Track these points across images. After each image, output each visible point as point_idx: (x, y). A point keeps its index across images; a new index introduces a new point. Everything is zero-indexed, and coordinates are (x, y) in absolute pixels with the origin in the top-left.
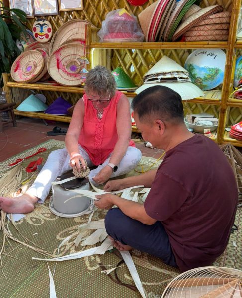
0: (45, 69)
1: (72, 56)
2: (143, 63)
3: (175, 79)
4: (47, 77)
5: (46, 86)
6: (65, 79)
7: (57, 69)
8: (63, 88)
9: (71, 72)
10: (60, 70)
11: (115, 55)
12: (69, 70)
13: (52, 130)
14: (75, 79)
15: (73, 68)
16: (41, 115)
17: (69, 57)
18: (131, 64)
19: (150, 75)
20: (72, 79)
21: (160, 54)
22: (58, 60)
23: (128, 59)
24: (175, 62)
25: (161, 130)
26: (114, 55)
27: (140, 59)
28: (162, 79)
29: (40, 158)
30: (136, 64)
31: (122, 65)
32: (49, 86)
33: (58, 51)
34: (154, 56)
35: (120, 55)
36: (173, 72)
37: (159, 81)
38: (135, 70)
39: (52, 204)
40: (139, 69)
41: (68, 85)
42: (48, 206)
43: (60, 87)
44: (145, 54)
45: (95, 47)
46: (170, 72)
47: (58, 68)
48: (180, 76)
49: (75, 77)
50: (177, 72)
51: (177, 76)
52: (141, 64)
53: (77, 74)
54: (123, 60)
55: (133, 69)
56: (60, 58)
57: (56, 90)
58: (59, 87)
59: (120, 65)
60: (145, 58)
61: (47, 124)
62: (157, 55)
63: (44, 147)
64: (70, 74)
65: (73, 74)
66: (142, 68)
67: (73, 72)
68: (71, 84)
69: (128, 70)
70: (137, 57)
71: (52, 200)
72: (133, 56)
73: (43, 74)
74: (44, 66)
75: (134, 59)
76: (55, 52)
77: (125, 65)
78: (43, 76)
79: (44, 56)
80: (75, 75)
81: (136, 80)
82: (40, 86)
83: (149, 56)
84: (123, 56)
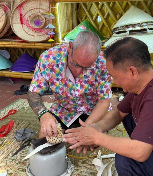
0: (8, 25)
1: (36, 10)
2: (111, 13)
3: (145, 30)
4: (10, 33)
5: (11, 43)
6: (30, 35)
7: (21, 25)
8: (28, 44)
9: (36, 27)
10: (23, 25)
11: (81, 6)
12: (33, 25)
13: (19, 89)
14: (41, 34)
15: (37, 23)
16: (6, 74)
17: (32, 12)
18: (98, 15)
19: (118, 28)
20: (37, 34)
21: (127, 4)
22: (21, 15)
23: (95, 10)
24: (143, 12)
25: (134, 75)
26: (79, 7)
27: (107, 9)
28: (131, 31)
29: (11, 121)
30: (103, 14)
31: (89, 16)
32: (13, 43)
33: (20, 6)
34: (121, 6)
35: (86, 7)
36: (142, 23)
37: (128, 33)
38: (102, 21)
39: (29, 169)
40: (106, 19)
41: (33, 41)
42: (26, 172)
43: (26, 44)
44: (111, 4)
45: (59, 2)
46: (139, 24)
47: (22, 23)
48: (150, 27)
49: (40, 32)
50: (146, 23)
51: (146, 27)
52: (109, 14)
53: (42, 28)
54: (89, 11)
55: (100, 19)
56: (23, 13)
57: (21, 46)
58: (24, 44)
59: (86, 17)
60: (113, 9)
61: (12, 82)
62: (124, 4)
63: (13, 108)
64: (35, 29)
65: (38, 29)
66: (110, 19)
67: (38, 27)
68: (37, 39)
69: (95, 21)
70: (103, 8)
71: (29, 165)
72: (99, 7)
73: (6, 30)
74: (7, 21)
75: (101, 10)
76: (17, 7)
77: (92, 16)
78: (6, 32)
79: (5, 11)
80: (40, 30)
81: (104, 31)
82: (4, 43)
83: (116, 6)
84: (88, 7)
